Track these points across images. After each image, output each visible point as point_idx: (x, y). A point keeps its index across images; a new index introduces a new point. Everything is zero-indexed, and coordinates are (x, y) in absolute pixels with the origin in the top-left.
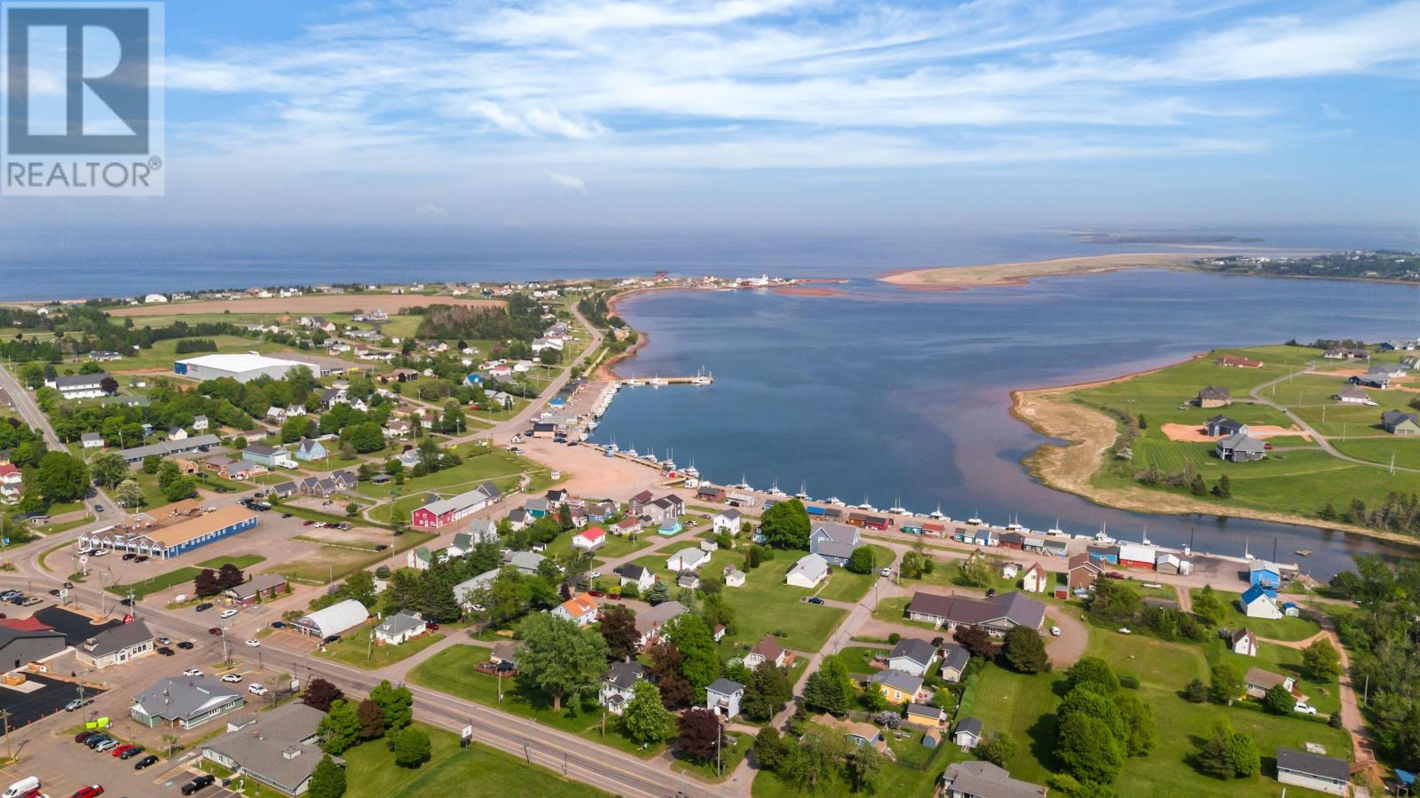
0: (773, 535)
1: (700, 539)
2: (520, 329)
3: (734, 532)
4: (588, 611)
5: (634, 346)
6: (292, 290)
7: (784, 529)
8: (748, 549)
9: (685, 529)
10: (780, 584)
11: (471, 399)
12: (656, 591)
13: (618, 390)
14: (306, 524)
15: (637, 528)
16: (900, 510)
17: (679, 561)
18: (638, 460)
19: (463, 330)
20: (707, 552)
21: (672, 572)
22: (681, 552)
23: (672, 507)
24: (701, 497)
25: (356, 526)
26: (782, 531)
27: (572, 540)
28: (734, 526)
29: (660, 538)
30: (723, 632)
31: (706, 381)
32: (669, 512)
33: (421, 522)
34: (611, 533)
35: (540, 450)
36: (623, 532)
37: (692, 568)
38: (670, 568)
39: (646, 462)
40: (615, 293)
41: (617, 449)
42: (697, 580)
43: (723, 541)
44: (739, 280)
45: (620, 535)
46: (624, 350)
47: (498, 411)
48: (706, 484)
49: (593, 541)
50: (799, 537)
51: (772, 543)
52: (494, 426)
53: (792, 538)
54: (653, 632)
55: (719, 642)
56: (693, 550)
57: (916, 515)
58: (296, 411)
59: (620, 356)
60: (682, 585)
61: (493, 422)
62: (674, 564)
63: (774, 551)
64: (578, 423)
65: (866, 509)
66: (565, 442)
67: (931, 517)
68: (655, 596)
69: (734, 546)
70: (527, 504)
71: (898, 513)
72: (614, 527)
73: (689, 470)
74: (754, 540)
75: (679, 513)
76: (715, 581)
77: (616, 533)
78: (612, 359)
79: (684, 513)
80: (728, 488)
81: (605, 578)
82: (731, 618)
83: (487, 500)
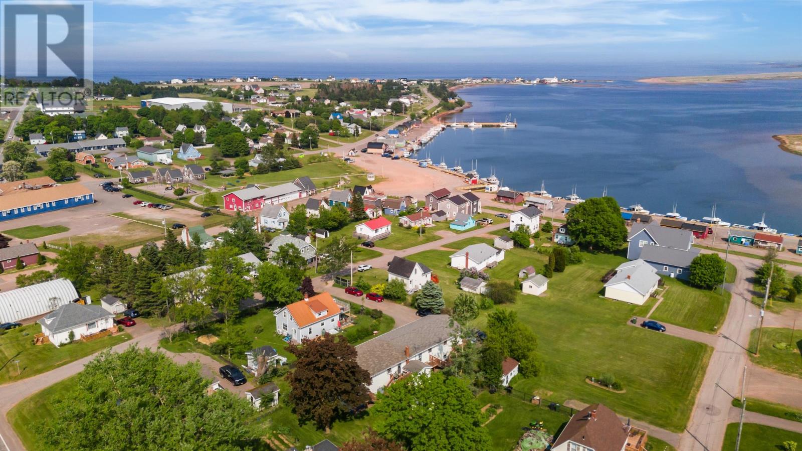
0: (581, 236)
1: (494, 236)
2: (384, 95)
3: (533, 231)
4: (325, 318)
5: (461, 108)
6: (255, 78)
7: (596, 229)
8: (551, 250)
9: (479, 226)
10: (594, 296)
11: (331, 129)
12: (426, 296)
13: (443, 129)
14: (135, 203)
15: (429, 222)
16: (715, 219)
17: (464, 258)
18: (447, 171)
19: (345, 95)
20: (499, 250)
21: (456, 270)
22: (468, 249)
23: (468, 204)
24: (499, 200)
25: (178, 207)
26: (593, 231)
27: (355, 229)
28: (533, 224)
29: (450, 233)
30: (515, 372)
31: (512, 126)
32: (464, 209)
33: (231, 206)
34: (401, 225)
35: (369, 161)
36: (413, 225)
37: (480, 267)
38: (453, 265)
39: (454, 172)
40: (455, 85)
41: (431, 163)
42: (484, 284)
43: (520, 240)
44: (538, 80)
45: (409, 228)
46: (453, 109)
47: (348, 137)
48: (507, 189)
49: (376, 231)
50: (613, 240)
51: (580, 244)
52: (342, 145)
53: (606, 241)
54: (403, 365)
55: (509, 390)
56: (484, 246)
57: (734, 225)
58: (199, 129)
59: (450, 112)
60: (466, 289)
61: (340, 143)
62: (458, 261)
63: (582, 254)
64: (406, 146)
65: (674, 217)
66: (390, 157)
67: (752, 228)
68: (424, 302)
69: (532, 245)
70: (331, 195)
71: (714, 222)
72: (404, 220)
73: (491, 178)
74: (556, 240)
75: (475, 210)
76: (508, 287)
77: (405, 225)
78: (443, 113)
79: (480, 211)
80: (526, 194)
81: (375, 272)
82: (529, 350)
83: (300, 192)
